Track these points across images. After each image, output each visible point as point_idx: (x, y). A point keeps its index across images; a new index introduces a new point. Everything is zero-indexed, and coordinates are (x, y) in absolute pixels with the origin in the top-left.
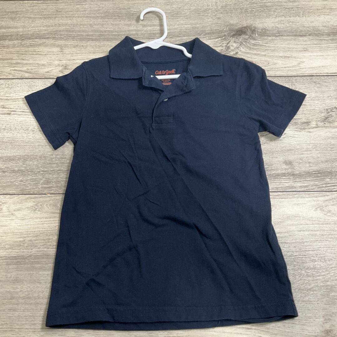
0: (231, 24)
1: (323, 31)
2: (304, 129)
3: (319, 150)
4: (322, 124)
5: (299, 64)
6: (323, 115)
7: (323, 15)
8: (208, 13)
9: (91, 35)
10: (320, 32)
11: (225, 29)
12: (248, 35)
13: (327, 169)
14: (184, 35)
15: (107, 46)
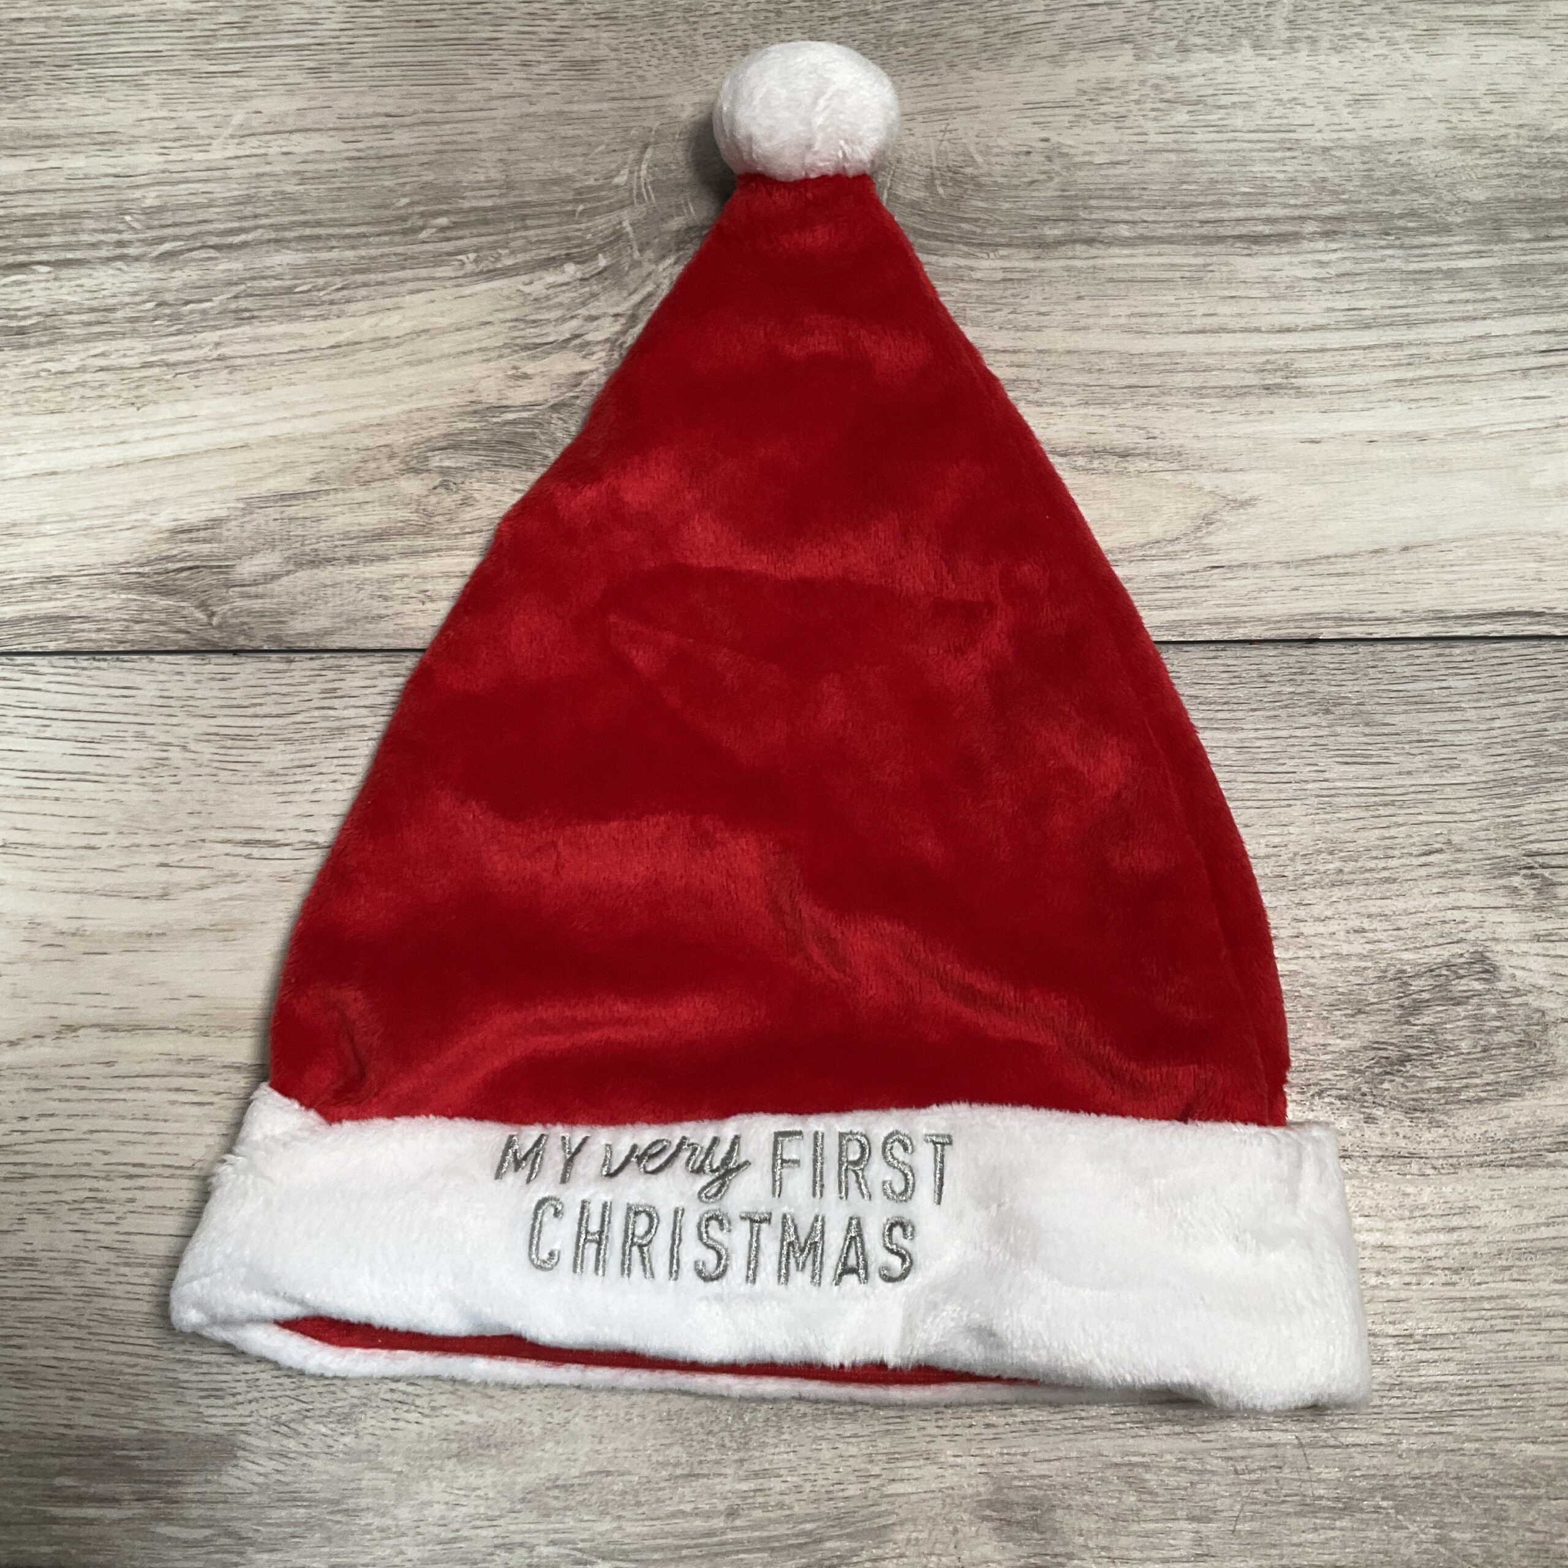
1: (1451, 187)
5: (1208, 520)
6: (1365, 1030)
7: (1466, 31)
8: (497, 23)
10: (1422, 202)
14: (273, 235)
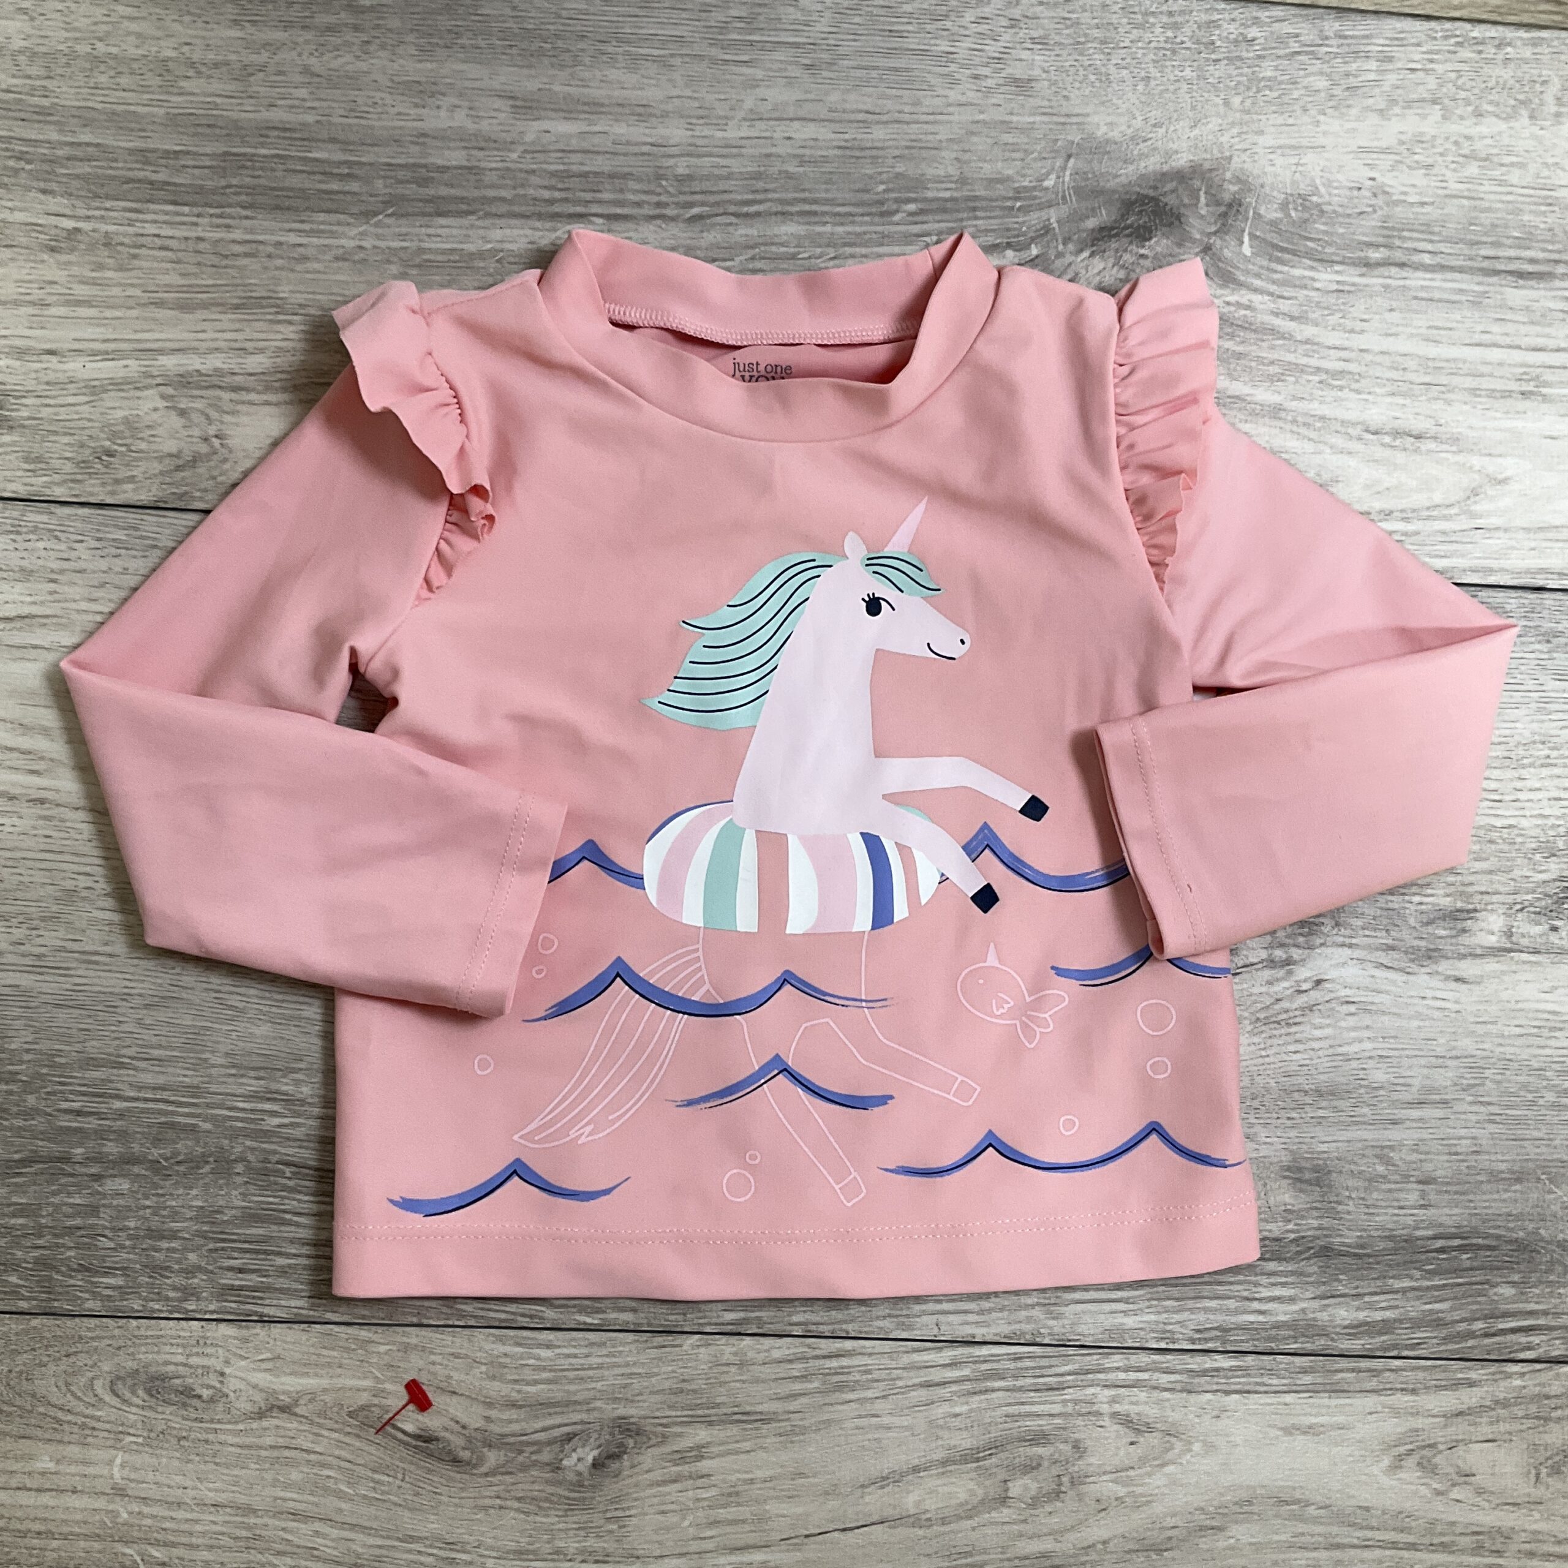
0: (1091, 137)
2: (1431, 955)
3: (1490, 1104)
4: (1537, 930)
9: (167, 155)
11: (1049, 183)
12: (1194, 241)
13: (1511, 1225)
15: (269, 256)
